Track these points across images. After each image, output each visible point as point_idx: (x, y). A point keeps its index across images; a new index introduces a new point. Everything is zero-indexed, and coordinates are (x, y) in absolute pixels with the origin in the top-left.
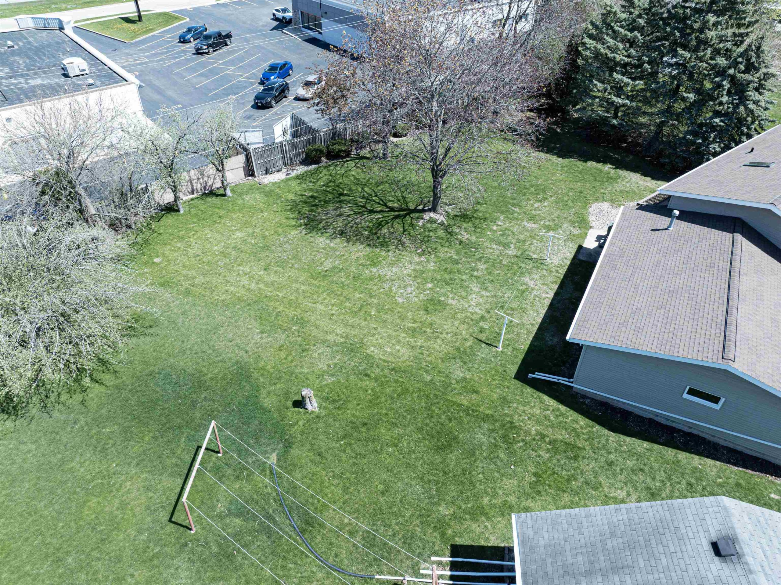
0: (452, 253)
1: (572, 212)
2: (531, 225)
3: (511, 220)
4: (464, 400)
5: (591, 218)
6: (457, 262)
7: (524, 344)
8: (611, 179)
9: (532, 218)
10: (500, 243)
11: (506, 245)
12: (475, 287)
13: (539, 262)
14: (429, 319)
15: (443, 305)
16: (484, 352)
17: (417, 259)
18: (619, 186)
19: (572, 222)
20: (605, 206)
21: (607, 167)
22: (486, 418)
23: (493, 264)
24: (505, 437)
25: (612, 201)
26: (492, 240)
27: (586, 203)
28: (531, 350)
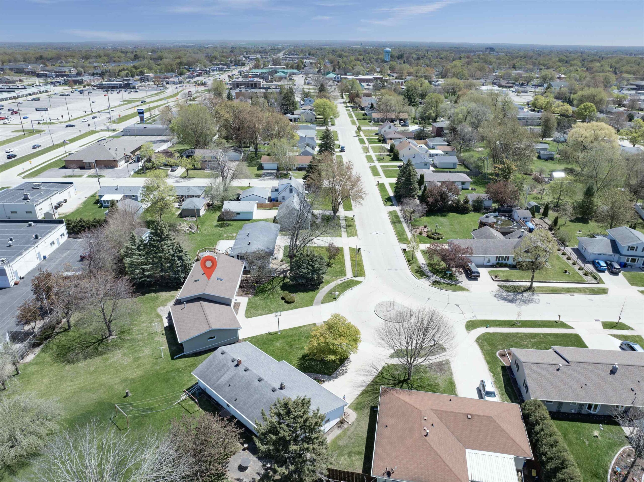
0: (128, 344)
1: (153, 314)
2: (145, 324)
3: (137, 326)
4: (164, 371)
5: (160, 313)
6: (132, 346)
7: (168, 353)
8: (157, 298)
9: (143, 322)
10: (140, 334)
11: (142, 334)
12: (144, 348)
13: (156, 333)
14: (139, 362)
15: (139, 358)
16: (160, 360)
17: (119, 351)
18: (161, 299)
19: (156, 318)
20: (161, 308)
21: (153, 294)
22: (172, 371)
23: (143, 340)
24: (179, 371)
25: (162, 305)
26: (137, 335)
27: (156, 310)
28: (171, 353)
